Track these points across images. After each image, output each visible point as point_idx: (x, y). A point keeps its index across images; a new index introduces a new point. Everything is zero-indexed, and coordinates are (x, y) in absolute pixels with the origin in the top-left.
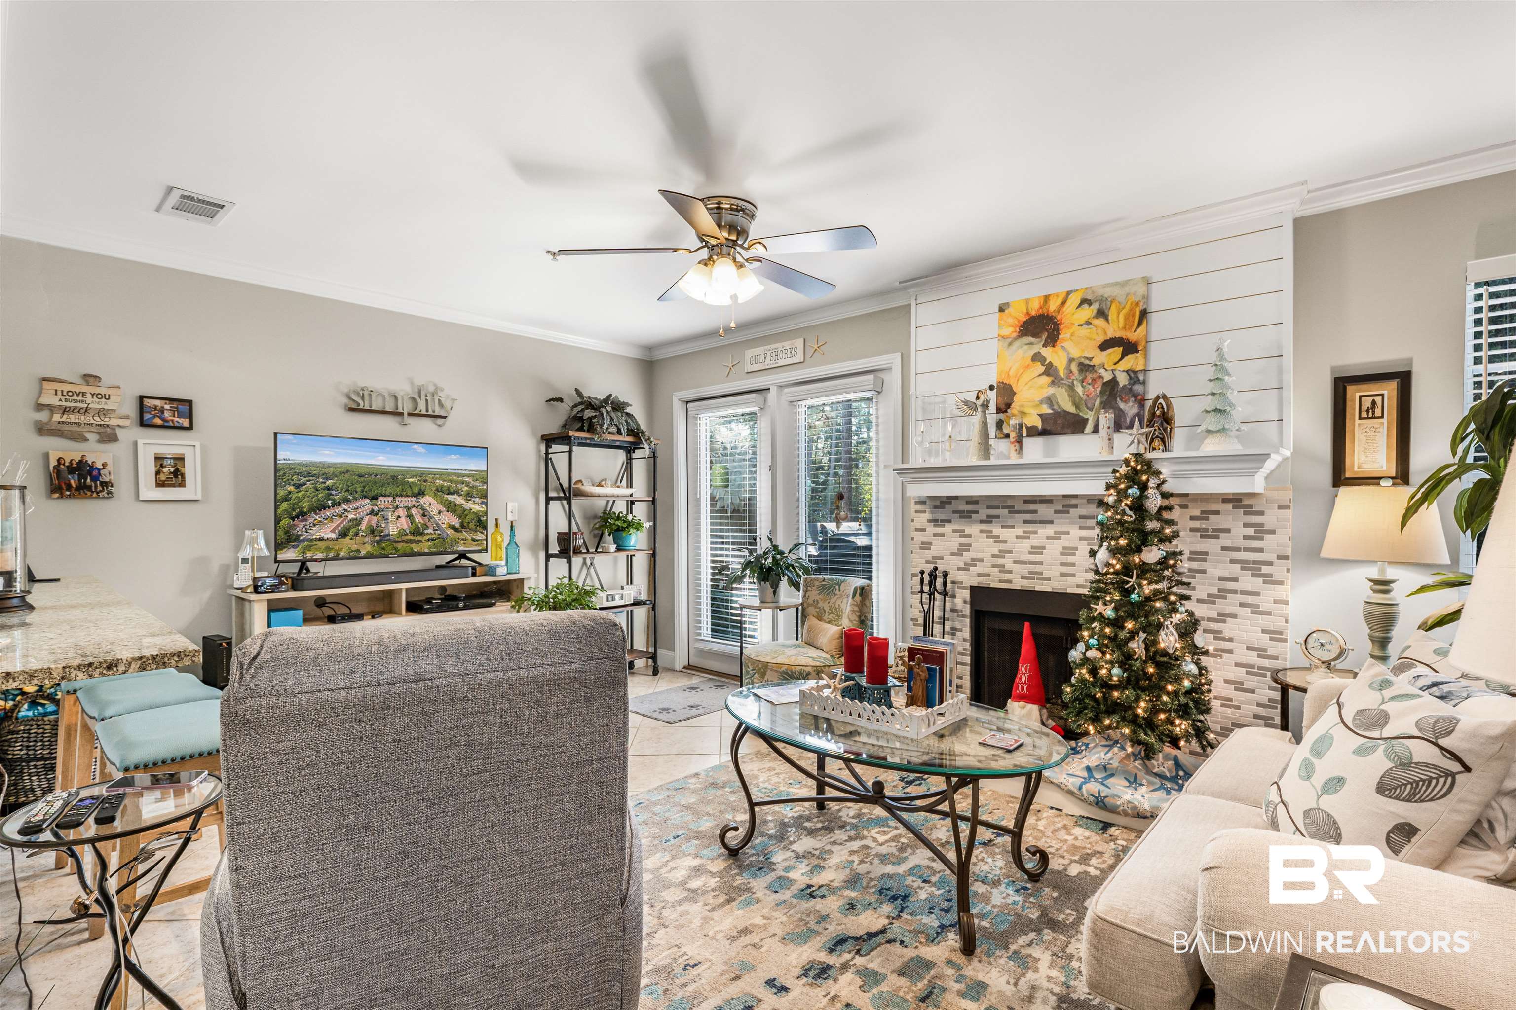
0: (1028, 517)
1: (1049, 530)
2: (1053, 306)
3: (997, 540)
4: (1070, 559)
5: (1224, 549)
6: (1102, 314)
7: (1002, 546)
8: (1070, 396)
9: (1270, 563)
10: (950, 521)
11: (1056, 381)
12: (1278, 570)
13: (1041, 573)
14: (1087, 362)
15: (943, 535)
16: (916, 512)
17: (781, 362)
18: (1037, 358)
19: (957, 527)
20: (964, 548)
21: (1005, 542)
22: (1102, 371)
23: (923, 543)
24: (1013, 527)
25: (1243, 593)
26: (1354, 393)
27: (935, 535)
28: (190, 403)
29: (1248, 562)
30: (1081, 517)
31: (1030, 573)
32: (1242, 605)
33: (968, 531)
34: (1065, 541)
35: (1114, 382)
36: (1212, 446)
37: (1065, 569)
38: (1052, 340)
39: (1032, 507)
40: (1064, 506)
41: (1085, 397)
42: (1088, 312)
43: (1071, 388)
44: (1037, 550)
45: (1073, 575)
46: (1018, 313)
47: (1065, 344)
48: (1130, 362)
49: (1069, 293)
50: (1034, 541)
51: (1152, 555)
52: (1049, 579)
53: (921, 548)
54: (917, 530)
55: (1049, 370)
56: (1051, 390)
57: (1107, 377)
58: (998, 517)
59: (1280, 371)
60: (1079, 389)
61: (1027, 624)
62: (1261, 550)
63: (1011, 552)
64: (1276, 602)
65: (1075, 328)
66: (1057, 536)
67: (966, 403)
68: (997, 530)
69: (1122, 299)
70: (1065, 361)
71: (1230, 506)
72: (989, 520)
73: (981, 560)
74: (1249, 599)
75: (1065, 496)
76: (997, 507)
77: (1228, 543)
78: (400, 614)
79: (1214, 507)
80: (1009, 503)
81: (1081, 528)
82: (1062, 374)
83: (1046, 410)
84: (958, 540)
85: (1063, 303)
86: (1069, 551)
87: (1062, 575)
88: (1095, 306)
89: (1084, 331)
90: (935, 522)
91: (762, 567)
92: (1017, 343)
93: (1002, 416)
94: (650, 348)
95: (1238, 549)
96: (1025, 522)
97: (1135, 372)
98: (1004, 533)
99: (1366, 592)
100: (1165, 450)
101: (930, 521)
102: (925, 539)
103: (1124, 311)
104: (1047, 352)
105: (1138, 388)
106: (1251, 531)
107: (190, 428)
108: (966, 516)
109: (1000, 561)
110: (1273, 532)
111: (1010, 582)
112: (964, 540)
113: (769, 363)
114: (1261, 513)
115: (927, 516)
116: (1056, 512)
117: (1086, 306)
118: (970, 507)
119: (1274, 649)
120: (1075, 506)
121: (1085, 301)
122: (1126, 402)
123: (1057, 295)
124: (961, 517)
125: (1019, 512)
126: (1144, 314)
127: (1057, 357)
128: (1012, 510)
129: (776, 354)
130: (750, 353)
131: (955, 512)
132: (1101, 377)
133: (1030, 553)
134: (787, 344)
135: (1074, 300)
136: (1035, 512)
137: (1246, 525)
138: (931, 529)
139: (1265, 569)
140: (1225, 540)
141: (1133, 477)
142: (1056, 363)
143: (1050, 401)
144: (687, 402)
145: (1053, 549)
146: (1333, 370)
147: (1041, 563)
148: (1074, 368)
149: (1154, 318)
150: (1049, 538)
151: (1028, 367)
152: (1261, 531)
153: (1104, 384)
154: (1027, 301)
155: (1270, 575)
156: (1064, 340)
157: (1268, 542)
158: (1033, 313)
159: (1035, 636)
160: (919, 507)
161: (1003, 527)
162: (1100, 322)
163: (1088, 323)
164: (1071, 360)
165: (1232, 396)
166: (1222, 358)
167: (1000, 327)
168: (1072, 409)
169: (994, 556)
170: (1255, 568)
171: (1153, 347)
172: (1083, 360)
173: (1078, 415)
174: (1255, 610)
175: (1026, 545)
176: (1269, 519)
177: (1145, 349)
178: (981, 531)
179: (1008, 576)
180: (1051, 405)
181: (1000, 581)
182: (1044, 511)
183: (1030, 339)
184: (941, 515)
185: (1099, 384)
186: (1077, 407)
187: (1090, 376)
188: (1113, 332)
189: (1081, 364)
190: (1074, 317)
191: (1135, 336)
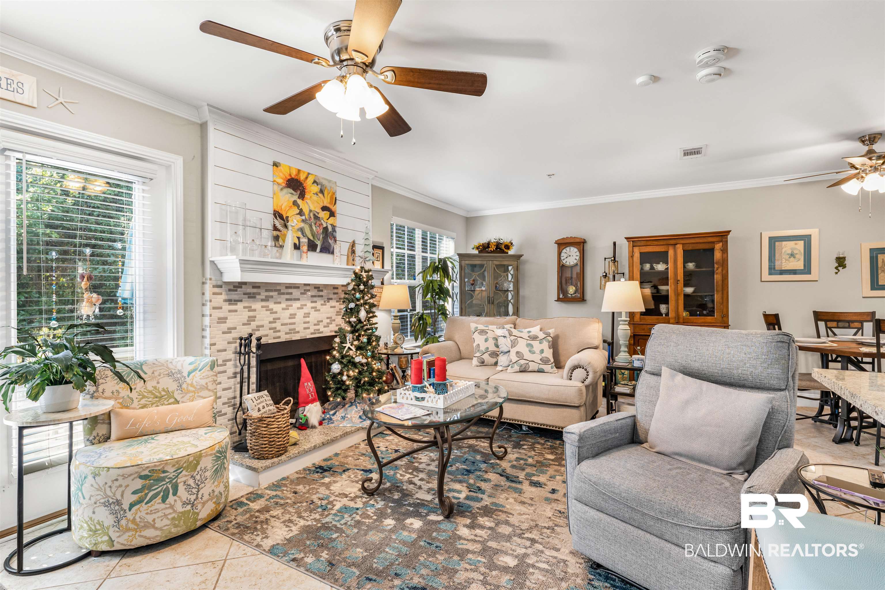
0: (288, 297)
1: (297, 304)
2: (302, 177)
3: (272, 312)
4: (307, 319)
6: (322, 191)
7: (274, 316)
8: (311, 231)
10: (241, 301)
11: (304, 220)
13: (295, 329)
14: (317, 214)
15: (236, 311)
16: (214, 294)
18: (295, 203)
19: (246, 304)
20: (252, 319)
21: (276, 313)
22: (322, 221)
23: (219, 319)
24: (280, 303)
26: (375, 251)
27: (230, 311)
30: (312, 296)
31: (290, 330)
33: (254, 307)
34: (306, 310)
35: (326, 228)
37: (306, 325)
38: (302, 195)
39: (290, 291)
40: (305, 290)
41: (316, 233)
42: (316, 189)
43: (311, 226)
44: (293, 316)
46: (284, 172)
47: (308, 201)
48: (331, 220)
49: (309, 174)
50: (291, 311)
52: (298, 332)
53: (218, 323)
54: (214, 308)
55: (301, 212)
56: (303, 224)
57: (325, 226)
58: (272, 297)
60: (314, 228)
61: (303, 359)
63: (279, 319)
65: (311, 194)
66: (302, 307)
67: (263, 222)
68: (272, 305)
69: (329, 187)
70: (308, 210)
72: (267, 299)
73: (263, 326)
75: (305, 285)
76: (271, 291)
80: (278, 288)
81: (312, 302)
82: (307, 217)
83: (300, 235)
84: (247, 314)
85: (307, 178)
86: (307, 315)
87: (305, 328)
88: (319, 187)
89: (315, 197)
90: (230, 301)
92: (285, 190)
96: (287, 300)
97: (334, 226)
98: (276, 307)
101: (225, 301)
102: (222, 315)
103: (329, 195)
104: (299, 201)
105: (334, 233)
108: (252, 296)
109: (273, 325)
111: (279, 337)
112: (251, 314)
115: (224, 297)
116: (301, 294)
117: (315, 184)
118: (255, 290)
121: (314, 182)
122: (331, 239)
123: (304, 173)
124: (249, 298)
125: (283, 294)
126: (334, 199)
127: (305, 206)
128: (280, 293)
131: (244, 294)
132: (322, 224)
133: (290, 318)
135: (311, 179)
136: (291, 293)
138: (226, 307)
142: (304, 210)
143: (302, 230)
145: (300, 314)
147: (294, 324)
148: (311, 215)
149: (338, 202)
150: (298, 308)
151: (291, 207)
153: (323, 228)
154: (290, 168)
156: (307, 199)
158: (293, 176)
160: (216, 290)
161: (276, 303)
162: (321, 196)
163: (317, 194)
164: (311, 211)
167: (275, 175)
168: (311, 238)
169: (270, 322)
171: (337, 216)
172: (315, 213)
173: (313, 242)
175: (287, 313)
177: (335, 216)
178: (262, 307)
179: (278, 334)
180: (303, 233)
181: (274, 338)
182: (296, 293)
183: (292, 191)
184: (234, 296)
185: (321, 228)
186: (314, 238)
187: (318, 222)
188: (326, 203)
189: (314, 215)
190: (311, 188)
191: (334, 208)
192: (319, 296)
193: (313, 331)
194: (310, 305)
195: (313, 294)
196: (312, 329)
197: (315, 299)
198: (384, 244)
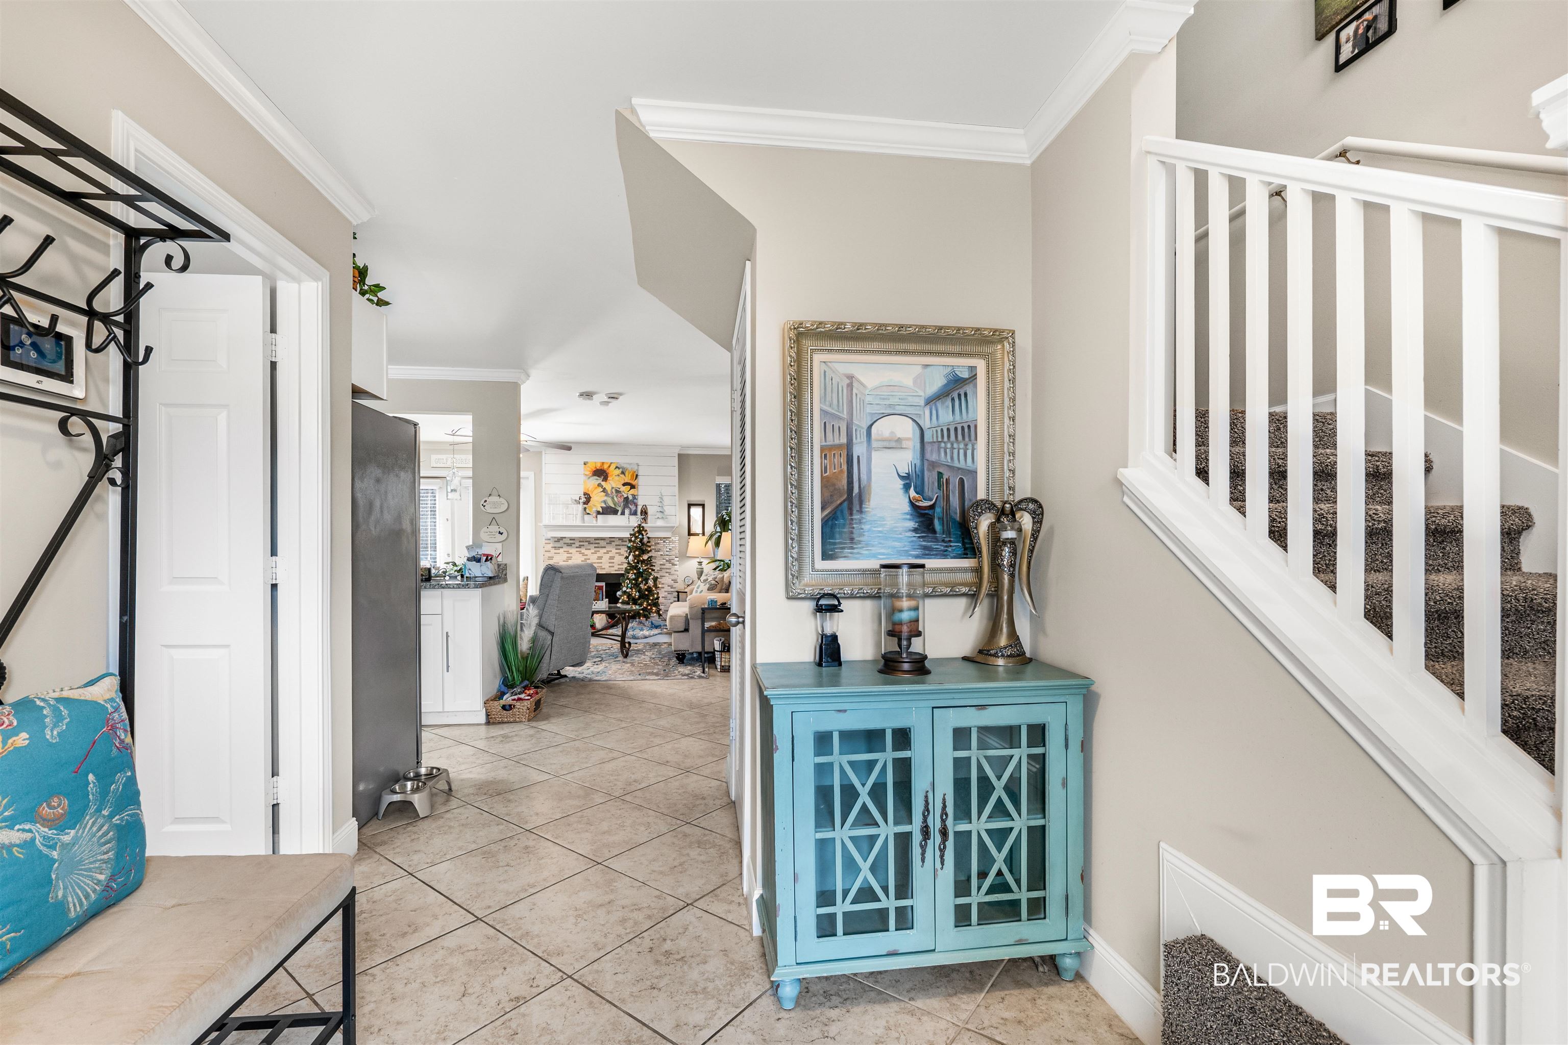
0: (596, 545)
1: (604, 550)
2: (605, 467)
3: (583, 554)
4: (612, 561)
5: (661, 555)
6: (623, 473)
7: (585, 557)
8: (612, 501)
9: (673, 559)
10: (563, 548)
11: (607, 495)
12: (675, 561)
13: (601, 567)
14: (618, 489)
15: (559, 554)
16: (546, 544)
18: (599, 485)
19: (565, 550)
20: (569, 558)
21: (587, 555)
22: (623, 494)
23: (549, 558)
24: (590, 549)
25: (666, 568)
26: (692, 508)
27: (555, 554)
29: (669, 559)
30: (616, 545)
31: (597, 567)
32: (666, 572)
33: (571, 551)
34: (610, 554)
35: (627, 498)
36: (660, 523)
37: (611, 565)
38: (605, 479)
39: (597, 541)
40: (610, 541)
41: (618, 502)
42: (618, 472)
43: (613, 498)
44: (600, 558)
45: (613, 567)
46: (592, 467)
47: (610, 482)
48: (632, 491)
49: (611, 463)
50: (599, 554)
51: (645, 557)
52: (604, 569)
54: (546, 552)
55: (604, 490)
56: (605, 498)
57: (625, 496)
58: (583, 545)
59: (675, 501)
60: (616, 499)
62: (671, 555)
63: (589, 559)
64: (675, 571)
65: (614, 477)
66: (608, 552)
67: (576, 500)
68: (583, 550)
69: (630, 469)
70: (610, 488)
72: (580, 547)
74: (668, 570)
75: (610, 538)
76: (583, 542)
79: (661, 542)
80: (588, 540)
81: (622, 549)
82: (609, 492)
83: (604, 505)
84: (566, 555)
85: (609, 466)
86: (612, 558)
87: (610, 567)
88: (621, 470)
89: (617, 478)
90: (555, 548)
92: (592, 478)
93: (585, 506)
95: (665, 555)
96: (595, 547)
97: (635, 495)
98: (586, 552)
99: (696, 565)
100: (646, 523)
101: (552, 548)
102: (550, 555)
103: (631, 474)
104: (603, 483)
105: (635, 501)
106: (668, 549)
108: (569, 545)
110: (673, 549)
112: (569, 555)
114: (670, 544)
115: (552, 545)
116: (607, 544)
117: (617, 469)
118: (572, 542)
119: (675, 585)
120: (614, 541)
121: (617, 467)
122: (632, 506)
123: (607, 463)
124: (567, 546)
125: (592, 543)
126: (637, 476)
127: (607, 486)
128: (590, 543)
129: (455, 461)
130: (434, 458)
131: (564, 544)
132: (623, 496)
133: (597, 559)
134: (463, 457)
135: (613, 466)
136: (599, 543)
137: (667, 547)
138: (553, 551)
139: (672, 561)
140: (661, 552)
141: (640, 532)
142: (607, 488)
143: (605, 502)
145: (606, 557)
146: (688, 501)
147: (601, 563)
148: (614, 491)
149: (639, 477)
150: (604, 553)
151: (596, 488)
152: (670, 549)
153: (624, 498)
154: (595, 463)
155: (674, 563)
156: (610, 480)
157: (672, 552)
158: (598, 468)
160: (547, 542)
161: (586, 549)
162: (622, 476)
163: (619, 476)
164: (613, 488)
165: (665, 508)
166: (662, 495)
167: (584, 470)
168: (613, 506)
170: (670, 561)
171: (639, 487)
172: (616, 489)
173: (615, 509)
174: (669, 573)
175: (596, 556)
177: (637, 487)
178: (577, 551)
180: (605, 504)
182: (602, 543)
183: (597, 477)
184: (557, 545)
185: (622, 498)
186: (615, 505)
187: (619, 495)
188: (627, 480)
190: (613, 472)
191: (634, 483)
192: (623, 545)
193: (617, 569)
194: (614, 551)
195: (618, 544)
196: (616, 567)
197: (619, 547)
198: (704, 501)
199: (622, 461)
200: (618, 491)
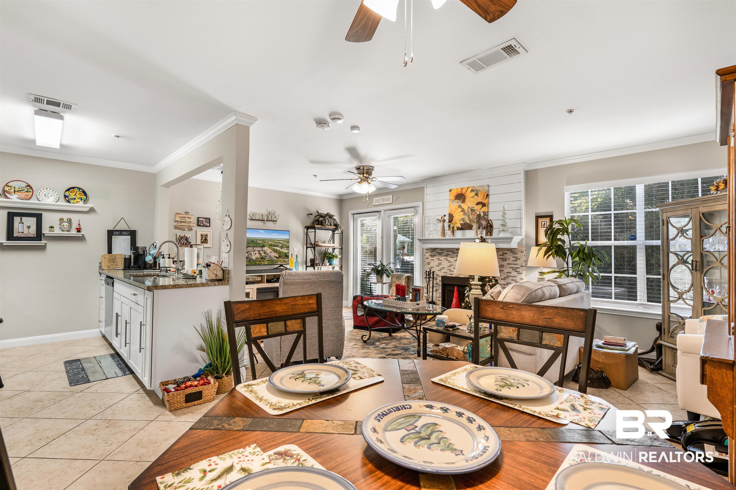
2: (464, 191)
3: (449, 261)
5: (508, 264)
6: (477, 194)
7: (450, 264)
8: (468, 218)
9: (519, 268)
10: (435, 256)
11: (465, 214)
12: (520, 270)
14: (473, 208)
15: (433, 260)
16: (426, 253)
17: (385, 203)
18: (460, 206)
19: (438, 258)
20: (440, 264)
21: (451, 262)
22: (477, 211)
24: (453, 257)
25: (513, 277)
26: (540, 220)
27: (432, 260)
28: (209, 219)
29: (513, 268)
32: (512, 280)
33: (441, 259)
35: (480, 214)
36: (503, 235)
38: (464, 201)
41: (472, 219)
42: (473, 194)
43: (469, 216)
46: (455, 193)
47: (467, 203)
48: (485, 209)
49: (468, 188)
53: (427, 264)
54: (426, 258)
55: (463, 210)
56: (463, 216)
57: (478, 213)
58: (449, 254)
59: (521, 214)
60: (471, 216)
61: (456, 287)
62: (517, 264)
63: (453, 265)
64: (520, 279)
65: (470, 198)
68: (449, 259)
69: (482, 190)
70: (467, 208)
71: (509, 252)
72: (447, 255)
73: (444, 268)
74: (514, 278)
76: (449, 251)
77: (509, 262)
78: (264, 283)
79: (505, 252)
80: (453, 250)
82: (466, 211)
83: (462, 222)
84: (438, 262)
85: (467, 191)
88: (475, 192)
89: (472, 199)
90: (432, 256)
91: (377, 270)
92: (454, 201)
93: (450, 223)
94: (341, 195)
95: (511, 264)
97: (485, 212)
98: (451, 260)
100: (491, 235)
101: (430, 256)
102: (428, 261)
103: (482, 194)
104: (462, 205)
105: (486, 217)
106: (514, 259)
107: (209, 226)
108: (440, 254)
109: (450, 268)
110: (519, 259)
111: (452, 274)
112: (440, 262)
113: (381, 203)
114: (517, 254)
115: (429, 254)
118: (441, 251)
121: (472, 191)
122: (483, 221)
123: (465, 188)
126: (488, 195)
127: (465, 206)
129: (383, 200)
130: (375, 199)
131: (437, 253)
132: (476, 213)
134: (387, 197)
135: (470, 190)
137: (513, 257)
138: (430, 258)
139: (518, 270)
140: (508, 262)
142: (465, 208)
143: (463, 219)
144: (354, 214)
146: (536, 214)
148: (469, 210)
149: (490, 197)
151: (457, 209)
152: (517, 259)
153: (477, 215)
154: (457, 189)
155: (519, 271)
156: (467, 201)
157: (519, 262)
158: (459, 193)
159: (458, 291)
160: (427, 251)
161: (451, 257)
162: (476, 197)
163: (473, 197)
164: (469, 208)
165: (507, 221)
166: (504, 210)
167: (450, 196)
168: (469, 222)
169: (448, 267)
170: (515, 269)
171: (490, 205)
173: (470, 224)
176: (518, 256)
177: (488, 205)
178: (445, 259)
179: (452, 273)
180: (463, 221)
181: (450, 274)
183: (458, 201)
184: (433, 254)
185: (476, 215)
186: (470, 222)
187: (474, 213)
188: (480, 200)
189: (471, 209)
190: (469, 195)
191: (485, 201)
198: (553, 212)
199: (475, 184)
200: (472, 210)
